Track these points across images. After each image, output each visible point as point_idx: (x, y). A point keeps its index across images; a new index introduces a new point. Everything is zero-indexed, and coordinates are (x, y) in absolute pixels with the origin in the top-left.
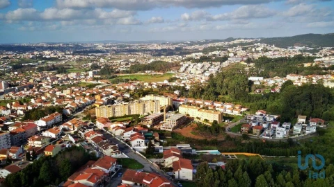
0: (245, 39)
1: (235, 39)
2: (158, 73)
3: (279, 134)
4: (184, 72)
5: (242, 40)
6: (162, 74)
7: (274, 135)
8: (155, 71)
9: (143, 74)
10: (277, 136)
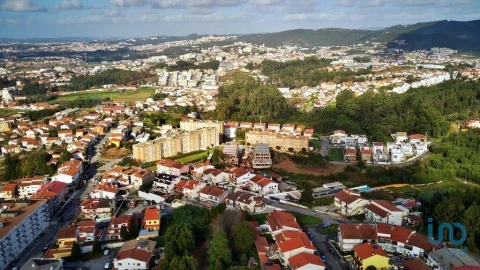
0: (215, 36)
1: (201, 37)
2: (127, 88)
3: (396, 157)
4: (167, 85)
5: (212, 38)
6: (134, 88)
7: (389, 160)
8: (119, 85)
9: (100, 90)
10: (394, 159)
